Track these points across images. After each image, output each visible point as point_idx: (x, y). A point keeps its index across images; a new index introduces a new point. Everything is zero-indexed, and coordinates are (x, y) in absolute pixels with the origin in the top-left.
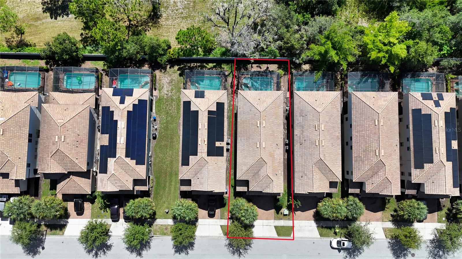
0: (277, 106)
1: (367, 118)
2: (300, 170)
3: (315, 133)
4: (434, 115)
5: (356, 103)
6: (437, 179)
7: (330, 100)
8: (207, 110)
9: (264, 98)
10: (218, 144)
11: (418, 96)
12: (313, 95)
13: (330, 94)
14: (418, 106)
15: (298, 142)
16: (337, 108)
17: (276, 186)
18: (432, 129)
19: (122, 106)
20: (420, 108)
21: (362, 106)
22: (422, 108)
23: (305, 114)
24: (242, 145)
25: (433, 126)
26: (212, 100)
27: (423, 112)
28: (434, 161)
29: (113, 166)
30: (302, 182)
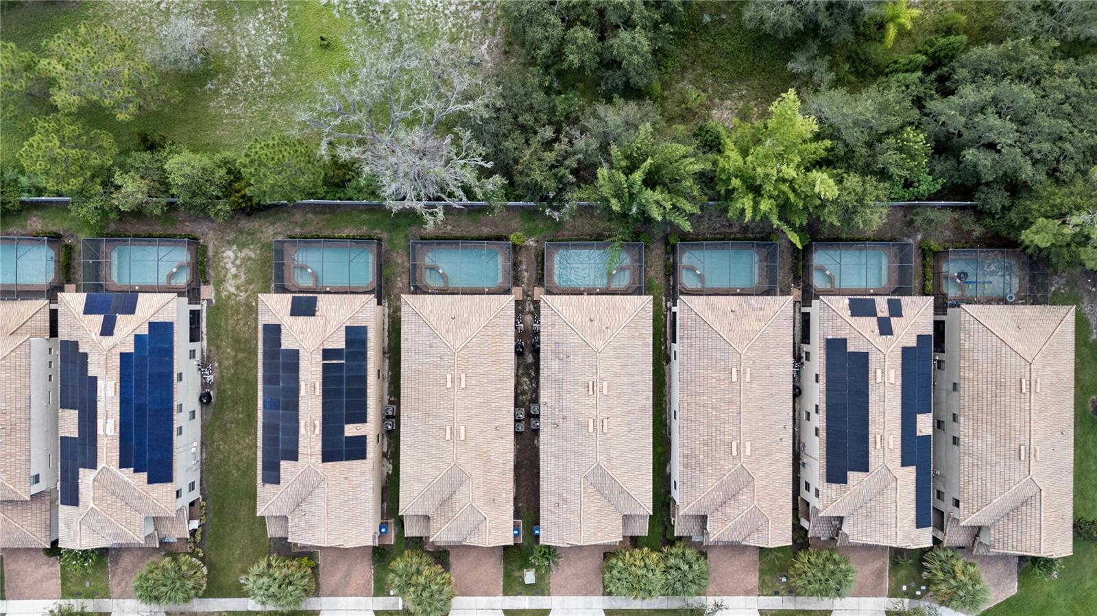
0: (498, 333)
1: (714, 362)
2: (553, 489)
3: (587, 402)
4: (874, 356)
5: (689, 324)
6: (878, 509)
7: (625, 319)
8: (321, 348)
9: (466, 315)
10: (351, 430)
11: (841, 305)
12: (585, 305)
13: (628, 304)
14: (839, 332)
15: (549, 421)
16: (645, 338)
17: (493, 531)
18: (870, 390)
19: (108, 341)
20: (843, 337)
21: (702, 334)
22: (847, 337)
23: (565, 353)
24: (413, 430)
25: (871, 382)
26: (335, 323)
27: (851, 348)
28: (871, 468)
29: (91, 489)
30: (557, 519)
